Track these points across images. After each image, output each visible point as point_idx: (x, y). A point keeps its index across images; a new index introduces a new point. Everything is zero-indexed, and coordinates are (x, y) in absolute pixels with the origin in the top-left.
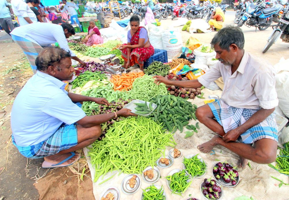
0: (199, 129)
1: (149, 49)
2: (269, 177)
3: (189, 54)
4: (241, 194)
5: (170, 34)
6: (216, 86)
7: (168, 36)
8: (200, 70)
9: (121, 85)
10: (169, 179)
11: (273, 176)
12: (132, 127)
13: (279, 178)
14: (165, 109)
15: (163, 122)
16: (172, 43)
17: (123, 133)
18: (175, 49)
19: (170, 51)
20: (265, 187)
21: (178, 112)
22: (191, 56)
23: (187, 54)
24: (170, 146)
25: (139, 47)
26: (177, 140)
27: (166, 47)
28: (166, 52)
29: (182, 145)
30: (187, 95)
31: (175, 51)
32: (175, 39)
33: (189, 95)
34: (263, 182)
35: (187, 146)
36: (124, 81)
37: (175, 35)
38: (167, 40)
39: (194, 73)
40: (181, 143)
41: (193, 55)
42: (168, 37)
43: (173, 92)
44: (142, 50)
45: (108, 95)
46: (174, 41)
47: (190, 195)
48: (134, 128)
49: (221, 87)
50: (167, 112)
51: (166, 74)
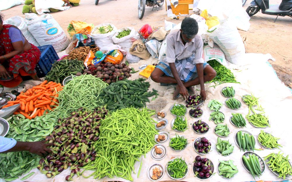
0: (158, 92)
1: (33, 52)
2: (209, 88)
3: (85, 40)
4: (207, 103)
5: (45, 24)
6: (137, 58)
7: (43, 27)
8: (116, 50)
9: (36, 109)
10: (175, 128)
11: (210, 86)
12: (124, 120)
13: (212, 85)
14: (123, 94)
15: (132, 105)
16: (52, 34)
17: (122, 129)
18: (59, 40)
19: (53, 44)
20: (211, 93)
21: (135, 90)
22: (89, 41)
23: (83, 41)
24: (152, 115)
25: (20, 53)
26: (152, 108)
27: (44, 41)
28: (52, 46)
29: (159, 108)
30: (123, 76)
31: (60, 42)
32: (54, 29)
33: (125, 75)
34: (208, 92)
35: (162, 106)
36: (35, 103)
37: (51, 24)
38: (43, 32)
39: (112, 55)
40: (157, 108)
41: (89, 39)
42: (42, 29)
43: (109, 81)
44: (26, 55)
45: (43, 125)
46: (53, 31)
47: (191, 124)
48: (126, 119)
49: (141, 57)
50: (127, 96)
51: (83, 69)
